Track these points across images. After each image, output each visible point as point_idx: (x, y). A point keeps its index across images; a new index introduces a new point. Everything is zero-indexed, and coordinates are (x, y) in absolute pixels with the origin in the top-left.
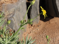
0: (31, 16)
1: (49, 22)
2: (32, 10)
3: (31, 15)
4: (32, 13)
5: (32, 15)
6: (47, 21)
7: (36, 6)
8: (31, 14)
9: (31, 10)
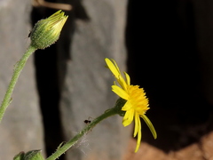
0: (63, 108)
1: (198, 153)
2: (70, 65)
3: (68, 103)
4: (71, 89)
5: (77, 105)
6: (184, 146)
7: (99, 34)
8: (64, 94)
9: (65, 68)
